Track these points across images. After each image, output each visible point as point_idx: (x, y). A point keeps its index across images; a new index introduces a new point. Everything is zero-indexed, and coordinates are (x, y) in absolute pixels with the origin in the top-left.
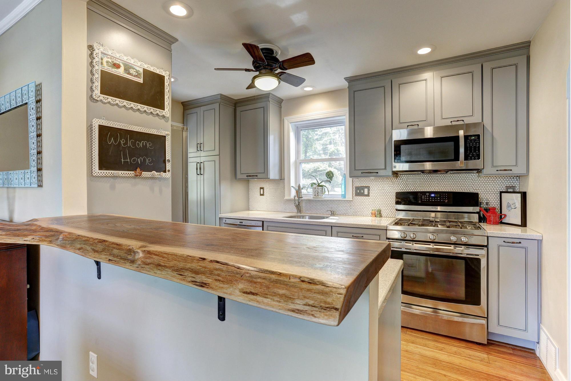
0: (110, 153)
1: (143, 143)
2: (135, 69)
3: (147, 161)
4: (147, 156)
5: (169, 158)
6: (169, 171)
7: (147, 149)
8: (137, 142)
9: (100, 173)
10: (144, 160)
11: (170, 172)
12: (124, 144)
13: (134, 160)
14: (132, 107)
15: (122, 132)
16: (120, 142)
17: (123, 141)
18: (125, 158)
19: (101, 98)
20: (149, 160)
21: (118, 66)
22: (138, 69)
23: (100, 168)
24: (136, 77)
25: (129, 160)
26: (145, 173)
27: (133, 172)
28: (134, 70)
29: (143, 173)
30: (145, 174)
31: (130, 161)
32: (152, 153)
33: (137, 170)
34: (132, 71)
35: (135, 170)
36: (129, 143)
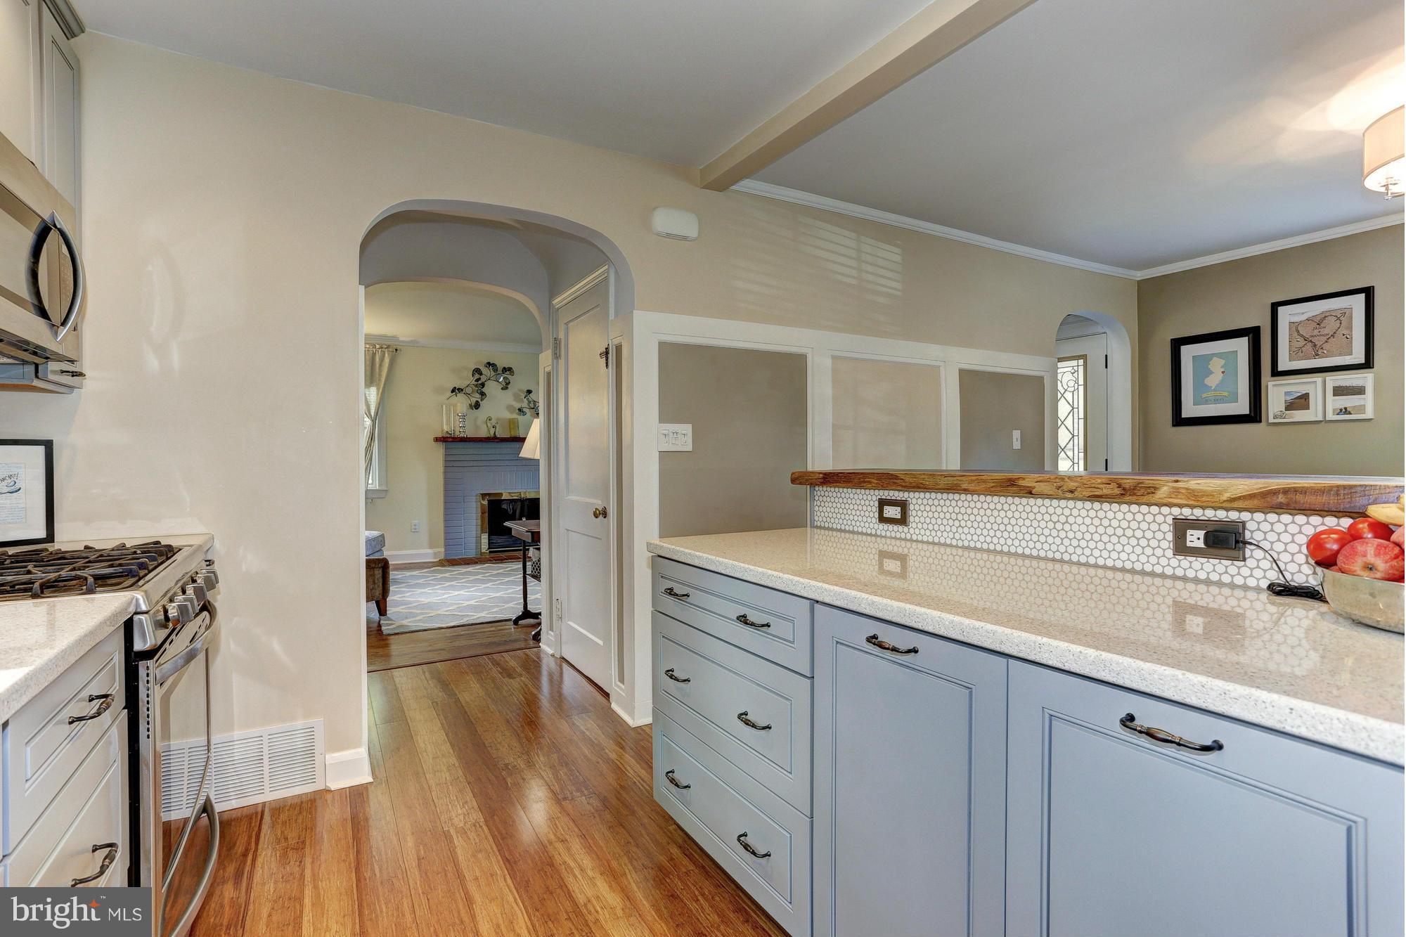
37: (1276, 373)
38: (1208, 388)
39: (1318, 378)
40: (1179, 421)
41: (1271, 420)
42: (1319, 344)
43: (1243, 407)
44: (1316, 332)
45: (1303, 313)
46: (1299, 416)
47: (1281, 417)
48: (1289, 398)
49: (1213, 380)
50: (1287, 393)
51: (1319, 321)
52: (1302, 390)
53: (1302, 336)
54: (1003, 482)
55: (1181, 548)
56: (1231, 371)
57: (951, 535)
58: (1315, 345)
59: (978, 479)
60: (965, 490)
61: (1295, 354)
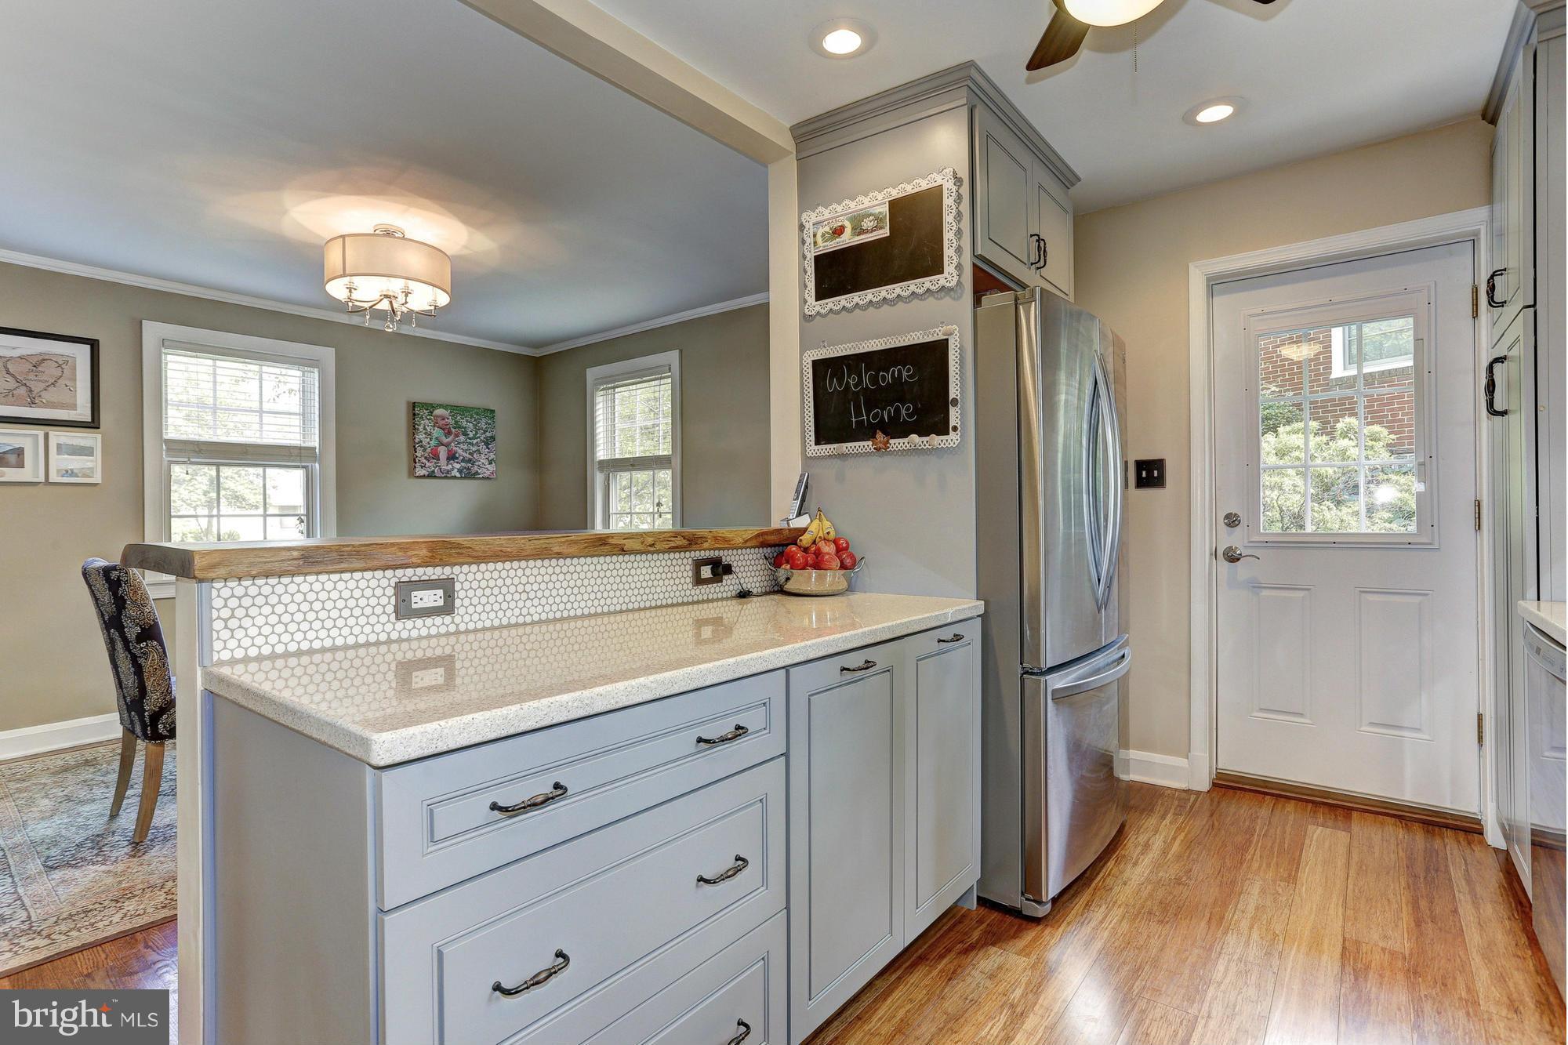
0: (832, 411)
1: (894, 372)
2: (871, 215)
3: (903, 412)
4: (903, 401)
5: (957, 396)
6: (955, 429)
7: (902, 384)
8: (881, 373)
9: (816, 451)
10: (897, 410)
11: (958, 432)
12: (856, 386)
13: (876, 416)
14: (871, 301)
15: (850, 362)
16: (848, 383)
17: (854, 380)
18: (858, 414)
19: (817, 308)
20: (908, 409)
21: (838, 231)
22: (877, 210)
23: (817, 443)
24: (875, 230)
25: (865, 418)
26: (897, 441)
27: (870, 443)
28: (871, 218)
29: (892, 441)
30: (896, 444)
31: (868, 419)
32: (915, 390)
33: (877, 436)
34: (868, 224)
35: (871, 436)
36: (866, 381)
44: (32, 375)
45: (14, 348)
52: (15, 443)
53: (13, 376)
54: (595, 542)
55: (699, 581)
57: (517, 612)
59: (567, 541)
60: (558, 553)
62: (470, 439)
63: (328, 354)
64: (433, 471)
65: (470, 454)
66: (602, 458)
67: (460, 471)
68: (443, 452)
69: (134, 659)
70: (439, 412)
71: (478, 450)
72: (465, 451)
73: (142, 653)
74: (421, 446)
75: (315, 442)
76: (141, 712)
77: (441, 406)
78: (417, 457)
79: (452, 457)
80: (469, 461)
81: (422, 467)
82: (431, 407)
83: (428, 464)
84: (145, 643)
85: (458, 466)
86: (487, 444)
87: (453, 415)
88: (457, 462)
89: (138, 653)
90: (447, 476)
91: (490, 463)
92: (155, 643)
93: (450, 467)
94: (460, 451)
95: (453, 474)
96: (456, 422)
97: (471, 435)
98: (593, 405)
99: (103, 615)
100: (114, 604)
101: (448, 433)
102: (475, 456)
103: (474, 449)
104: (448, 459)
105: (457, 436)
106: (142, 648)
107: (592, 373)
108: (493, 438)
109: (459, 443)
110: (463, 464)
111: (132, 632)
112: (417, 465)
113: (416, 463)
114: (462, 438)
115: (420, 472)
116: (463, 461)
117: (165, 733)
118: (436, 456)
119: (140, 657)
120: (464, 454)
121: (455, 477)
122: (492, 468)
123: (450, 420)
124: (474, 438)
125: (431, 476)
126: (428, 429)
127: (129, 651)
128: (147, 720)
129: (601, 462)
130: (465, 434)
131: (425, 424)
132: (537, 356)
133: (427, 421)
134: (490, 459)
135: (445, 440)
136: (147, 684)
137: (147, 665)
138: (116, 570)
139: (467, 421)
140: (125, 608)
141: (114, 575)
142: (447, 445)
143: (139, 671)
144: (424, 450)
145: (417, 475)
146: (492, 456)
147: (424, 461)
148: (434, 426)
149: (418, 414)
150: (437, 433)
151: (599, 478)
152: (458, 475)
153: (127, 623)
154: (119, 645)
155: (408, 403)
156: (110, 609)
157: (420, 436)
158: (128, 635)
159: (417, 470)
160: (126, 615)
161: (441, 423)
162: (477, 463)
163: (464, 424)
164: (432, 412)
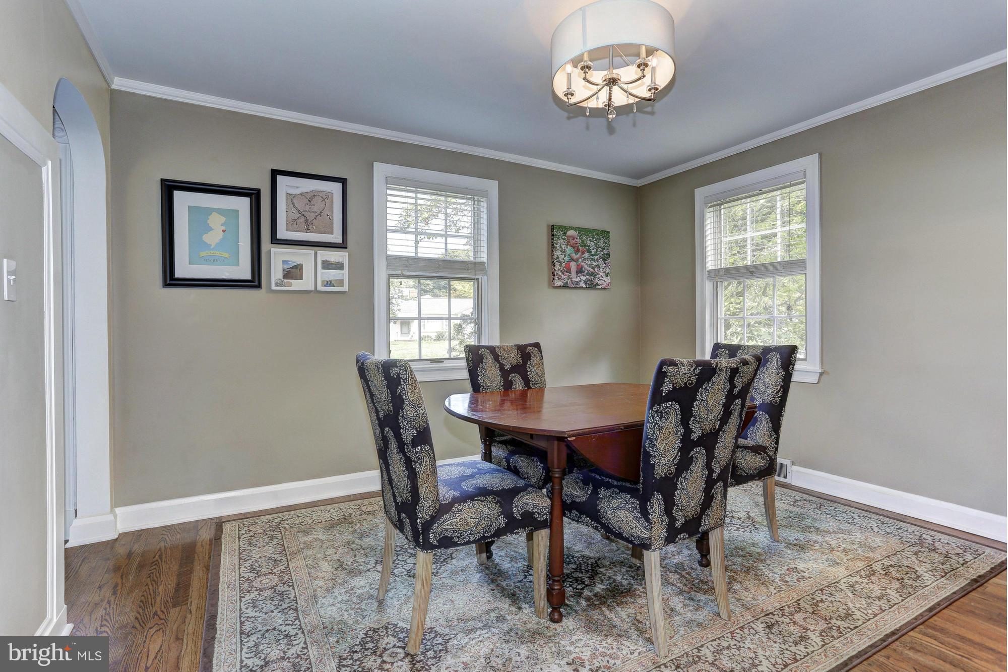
37: (275, 240)
38: (208, 246)
39: (310, 252)
40: (170, 280)
41: (274, 287)
42: (310, 219)
43: (244, 272)
44: (307, 208)
45: (297, 188)
46: (295, 285)
47: (281, 285)
48: (286, 267)
49: (214, 237)
50: (285, 262)
51: (311, 197)
52: (297, 260)
53: (297, 209)
56: (231, 230)
58: (307, 220)
61: (292, 224)
62: (593, 255)
63: (492, 186)
64: (567, 283)
65: (593, 268)
66: (710, 268)
67: (585, 282)
68: (573, 265)
69: (408, 463)
70: (571, 233)
71: (598, 265)
72: (589, 266)
73: (417, 457)
74: (559, 262)
75: (484, 257)
76: (413, 518)
77: (571, 228)
78: (555, 270)
79: (580, 271)
80: (592, 274)
81: (559, 279)
82: (565, 229)
83: (563, 277)
84: (419, 447)
85: (584, 278)
86: (604, 260)
87: (581, 236)
88: (584, 275)
89: (413, 457)
90: (576, 287)
91: (607, 276)
92: (428, 447)
93: (578, 279)
94: (585, 266)
95: (580, 285)
96: (583, 241)
97: (593, 253)
98: (703, 220)
99: (377, 412)
100: (391, 402)
101: (577, 251)
102: (596, 269)
103: (595, 264)
104: (577, 272)
105: (583, 253)
106: (417, 453)
107: (700, 193)
108: (608, 255)
109: (585, 259)
110: (588, 277)
111: (408, 435)
112: (556, 277)
113: (554, 275)
114: (587, 255)
115: (558, 283)
116: (588, 274)
117: (435, 543)
118: (569, 270)
119: (414, 461)
120: (589, 269)
121: (582, 288)
122: (608, 280)
123: (578, 240)
124: (595, 254)
125: (565, 286)
126: (563, 247)
127: (404, 454)
128: (420, 527)
129: (710, 272)
130: (589, 252)
131: (560, 243)
132: (639, 186)
133: (562, 241)
134: (607, 272)
135: (575, 257)
136: (420, 491)
137: (422, 470)
138: (397, 367)
139: (590, 240)
140: (402, 409)
141: (394, 371)
142: (576, 261)
143: (413, 475)
144: (561, 265)
145: (555, 285)
146: (608, 270)
147: (561, 274)
148: (567, 245)
149: (556, 235)
150: (569, 250)
151: (709, 286)
152: (584, 286)
153: (403, 423)
154: (393, 445)
155: (548, 226)
156: (386, 407)
157: (558, 253)
158: (404, 437)
159: (555, 281)
160: (403, 416)
161: (572, 242)
162: (597, 276)
163: (588, 243)
164: (565, 233)
